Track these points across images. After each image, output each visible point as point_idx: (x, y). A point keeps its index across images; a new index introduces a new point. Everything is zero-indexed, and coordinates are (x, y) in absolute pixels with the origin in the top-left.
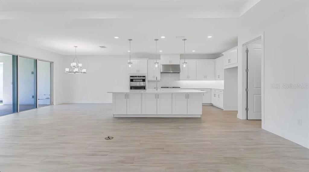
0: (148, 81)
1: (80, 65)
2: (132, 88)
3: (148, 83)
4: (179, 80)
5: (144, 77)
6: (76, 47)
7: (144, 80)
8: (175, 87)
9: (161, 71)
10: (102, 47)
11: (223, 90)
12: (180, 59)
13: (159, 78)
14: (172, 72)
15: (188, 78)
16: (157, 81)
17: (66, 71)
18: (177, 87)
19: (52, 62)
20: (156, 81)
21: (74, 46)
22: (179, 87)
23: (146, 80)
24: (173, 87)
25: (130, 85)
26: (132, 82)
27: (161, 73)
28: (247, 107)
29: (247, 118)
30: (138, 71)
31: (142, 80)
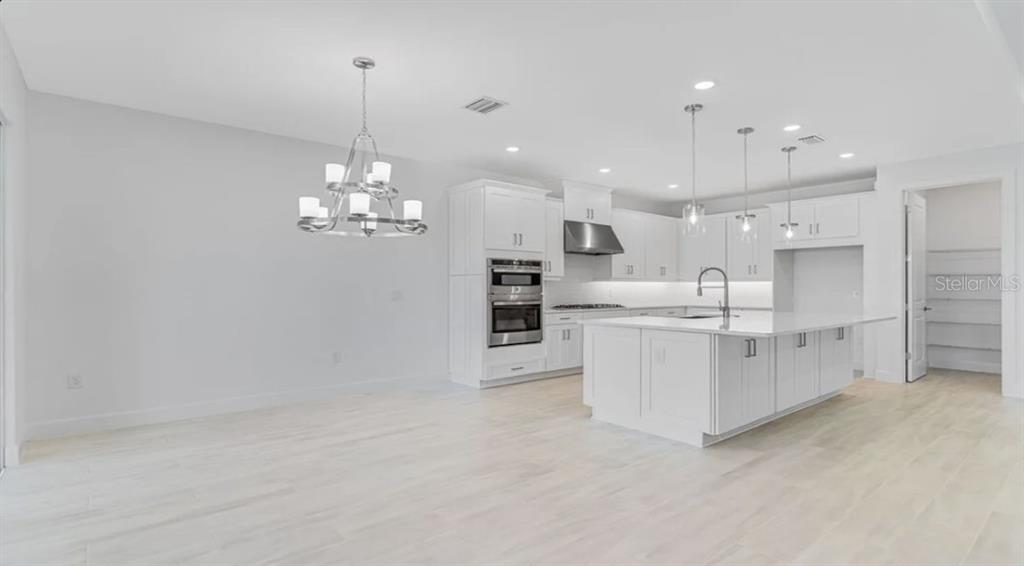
5: (538, 264)
6: (364, 66)
7: (536, 280)
23: (545, 279)
25: (491, 300)
26: (498, 289)
27: (566, 252)
28: (907, 351)
29: (907, 378)
30: (518, 238)
31: (529, 277)
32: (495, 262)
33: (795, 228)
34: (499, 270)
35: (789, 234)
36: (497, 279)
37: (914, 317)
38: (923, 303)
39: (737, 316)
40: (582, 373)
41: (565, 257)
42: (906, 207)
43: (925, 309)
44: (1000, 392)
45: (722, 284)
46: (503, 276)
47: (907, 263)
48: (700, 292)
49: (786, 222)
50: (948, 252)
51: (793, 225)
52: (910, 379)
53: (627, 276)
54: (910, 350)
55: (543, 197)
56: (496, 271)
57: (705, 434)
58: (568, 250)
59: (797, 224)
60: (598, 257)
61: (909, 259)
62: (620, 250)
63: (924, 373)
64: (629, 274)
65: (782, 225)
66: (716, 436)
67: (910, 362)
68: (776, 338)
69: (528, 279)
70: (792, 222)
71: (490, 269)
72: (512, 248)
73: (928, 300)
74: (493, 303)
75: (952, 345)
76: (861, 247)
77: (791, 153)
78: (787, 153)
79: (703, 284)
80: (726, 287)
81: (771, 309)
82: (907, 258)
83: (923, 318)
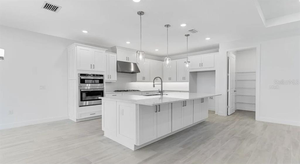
3: (106, 83)
5: (102, 76)
7: (101, 81)
23: (105, 81)
26: (83, 85)
27: (117, 72)
28: (228, 105)
29: (228, 114)
30: (92, 66)
31: (99, 80)
32: (81, 75)
33: (189, 63)
34: (83, 78)
35: (187, 65)
36: (82, 81)
37: (230, 94)
38: (234, 89)
39: (167, 95)
40: (101, 118)
41: (117, 74)
42: (228, 57)
43: (235, 91)
44: (255, 119)
45: (161, 83)
46: (86, 80)
47: (228, 76)
48: (154, 86)
49: (186, 61)
50: (243, 73)
51: (188, 62)
52: (229, 114)
53: (143, 80)
54: (229, 105)
55: (105, 51)
56: (82, 78)
57: (135, 145)
58: (118, 71)
59: (190, 62)
60: (133, 74)
61: (229, 75)
62: (139, 72)
63: (234, 112)
64: (144, 79)
65: (185, 62)
66: (138, 146)
67: (229, 109)
68: (172, 103)
69: (98, 81)
70: (188, 61)
71: (79, 77)
72: (91, 70)
73: (235, 88)
74: (81, 90)
75: (244, 102)
76: (214, 71)
77: (188, 37)
78: (187, 37)
79: (155, 83)
80: (162, 84)
81: (188, 91)
82: (228, 75)
83: (234, 94)
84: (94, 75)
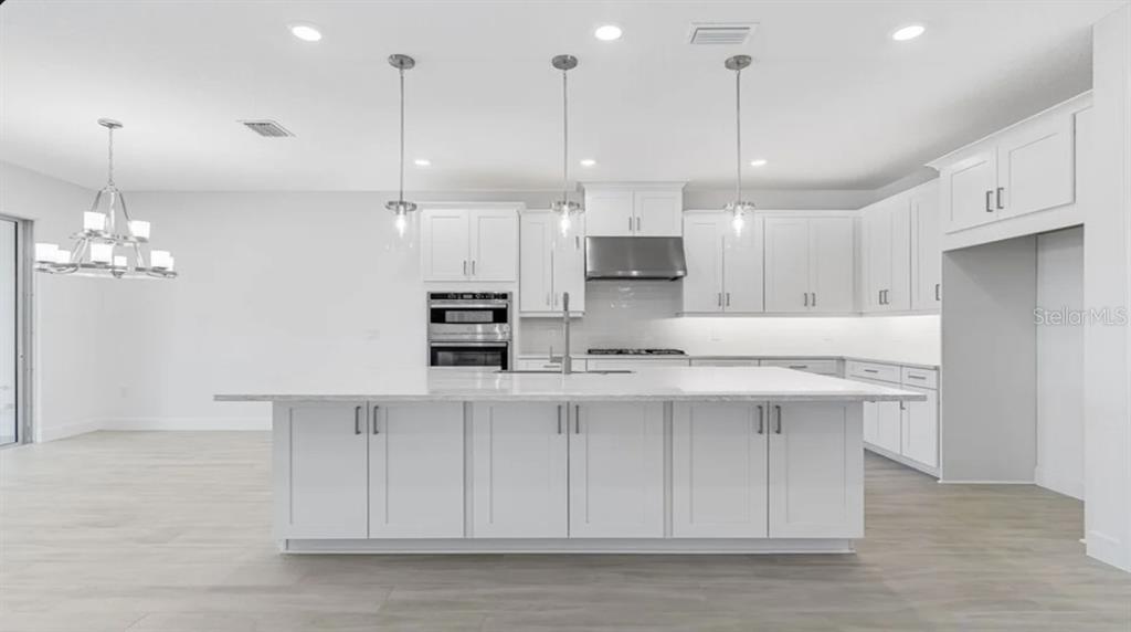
0: (523, 320)
1: (139, 228)
2: (440, 354)
3: (522, 328)
4: (679, 314)
5: (504, 296)
6: (111, 126)
7: (501, 316)
8: (660, 352)
9: (588, 269)
10: (264, 128)
11: (936, 368)
12: (684, 210)
13: (578, 305)
14: (635, 273)
15: (723, 305)
16: (567, 321)
17: (38, 258)
18: (669, 352)
19: (26, 221)
20: (562, 318)
21: (102, 122)
22: (682, 353)
23: (515, 315)
24: (649, 352)
25: (430, 340)
26: (438, 327)
27: (589, 278)
30: (469, 267)
31: (491, 313)
32: (434, 296)
34: (438, 304)
36: (437, 316)
46: (448, 313)
56: (435, 306)
69: (488, 315)
71: (427, 304)
72: (464, 278)
74: (431, 343)
76: (1082, 225)
84: (474, 296)
